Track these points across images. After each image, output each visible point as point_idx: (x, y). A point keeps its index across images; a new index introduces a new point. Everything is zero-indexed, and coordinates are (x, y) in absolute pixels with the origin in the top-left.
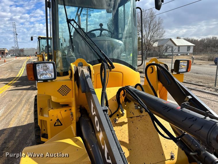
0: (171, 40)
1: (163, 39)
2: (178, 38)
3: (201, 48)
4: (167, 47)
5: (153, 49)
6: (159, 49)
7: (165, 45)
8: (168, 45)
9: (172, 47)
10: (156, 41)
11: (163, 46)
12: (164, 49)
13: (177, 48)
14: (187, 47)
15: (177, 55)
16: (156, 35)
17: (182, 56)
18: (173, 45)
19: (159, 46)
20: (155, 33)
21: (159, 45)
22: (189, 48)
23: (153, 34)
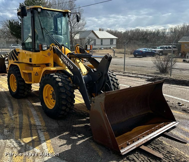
0: (93, 31)
1: (84, 31)
2: (100, 30)
3: (124, 41)
4: (89, 40)
5: (75, 41)
6: (81, 42)
7: (87, 38)
8: (90, 38)
9: (95, 40)
10: (78, 32)
11: (85, 38)
12: (86, 42)
13: (100, 40)
14: (110, 40)
15: (101, 49)
16: (77, 26)
17: (105, 50)
18: (96, 38)
19: (80, 39)
20: (76, 24)
21: (81, 37)
22: (112, 40)
23: (74, 25)
